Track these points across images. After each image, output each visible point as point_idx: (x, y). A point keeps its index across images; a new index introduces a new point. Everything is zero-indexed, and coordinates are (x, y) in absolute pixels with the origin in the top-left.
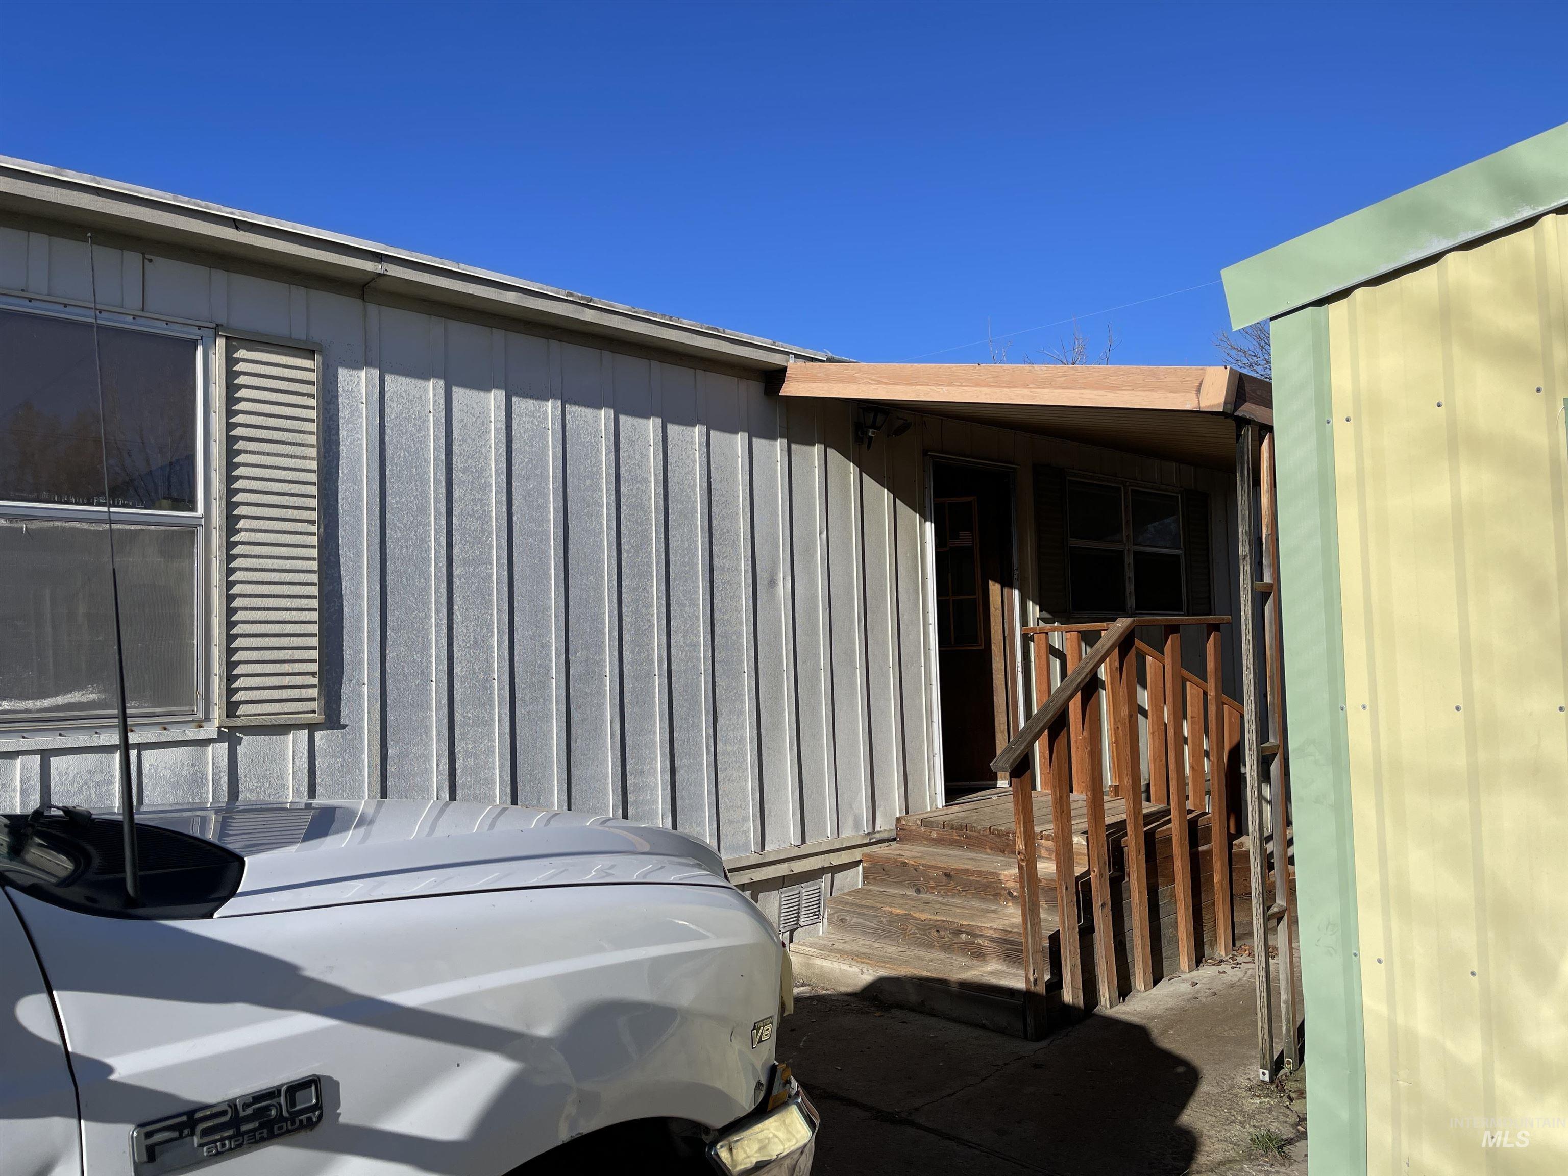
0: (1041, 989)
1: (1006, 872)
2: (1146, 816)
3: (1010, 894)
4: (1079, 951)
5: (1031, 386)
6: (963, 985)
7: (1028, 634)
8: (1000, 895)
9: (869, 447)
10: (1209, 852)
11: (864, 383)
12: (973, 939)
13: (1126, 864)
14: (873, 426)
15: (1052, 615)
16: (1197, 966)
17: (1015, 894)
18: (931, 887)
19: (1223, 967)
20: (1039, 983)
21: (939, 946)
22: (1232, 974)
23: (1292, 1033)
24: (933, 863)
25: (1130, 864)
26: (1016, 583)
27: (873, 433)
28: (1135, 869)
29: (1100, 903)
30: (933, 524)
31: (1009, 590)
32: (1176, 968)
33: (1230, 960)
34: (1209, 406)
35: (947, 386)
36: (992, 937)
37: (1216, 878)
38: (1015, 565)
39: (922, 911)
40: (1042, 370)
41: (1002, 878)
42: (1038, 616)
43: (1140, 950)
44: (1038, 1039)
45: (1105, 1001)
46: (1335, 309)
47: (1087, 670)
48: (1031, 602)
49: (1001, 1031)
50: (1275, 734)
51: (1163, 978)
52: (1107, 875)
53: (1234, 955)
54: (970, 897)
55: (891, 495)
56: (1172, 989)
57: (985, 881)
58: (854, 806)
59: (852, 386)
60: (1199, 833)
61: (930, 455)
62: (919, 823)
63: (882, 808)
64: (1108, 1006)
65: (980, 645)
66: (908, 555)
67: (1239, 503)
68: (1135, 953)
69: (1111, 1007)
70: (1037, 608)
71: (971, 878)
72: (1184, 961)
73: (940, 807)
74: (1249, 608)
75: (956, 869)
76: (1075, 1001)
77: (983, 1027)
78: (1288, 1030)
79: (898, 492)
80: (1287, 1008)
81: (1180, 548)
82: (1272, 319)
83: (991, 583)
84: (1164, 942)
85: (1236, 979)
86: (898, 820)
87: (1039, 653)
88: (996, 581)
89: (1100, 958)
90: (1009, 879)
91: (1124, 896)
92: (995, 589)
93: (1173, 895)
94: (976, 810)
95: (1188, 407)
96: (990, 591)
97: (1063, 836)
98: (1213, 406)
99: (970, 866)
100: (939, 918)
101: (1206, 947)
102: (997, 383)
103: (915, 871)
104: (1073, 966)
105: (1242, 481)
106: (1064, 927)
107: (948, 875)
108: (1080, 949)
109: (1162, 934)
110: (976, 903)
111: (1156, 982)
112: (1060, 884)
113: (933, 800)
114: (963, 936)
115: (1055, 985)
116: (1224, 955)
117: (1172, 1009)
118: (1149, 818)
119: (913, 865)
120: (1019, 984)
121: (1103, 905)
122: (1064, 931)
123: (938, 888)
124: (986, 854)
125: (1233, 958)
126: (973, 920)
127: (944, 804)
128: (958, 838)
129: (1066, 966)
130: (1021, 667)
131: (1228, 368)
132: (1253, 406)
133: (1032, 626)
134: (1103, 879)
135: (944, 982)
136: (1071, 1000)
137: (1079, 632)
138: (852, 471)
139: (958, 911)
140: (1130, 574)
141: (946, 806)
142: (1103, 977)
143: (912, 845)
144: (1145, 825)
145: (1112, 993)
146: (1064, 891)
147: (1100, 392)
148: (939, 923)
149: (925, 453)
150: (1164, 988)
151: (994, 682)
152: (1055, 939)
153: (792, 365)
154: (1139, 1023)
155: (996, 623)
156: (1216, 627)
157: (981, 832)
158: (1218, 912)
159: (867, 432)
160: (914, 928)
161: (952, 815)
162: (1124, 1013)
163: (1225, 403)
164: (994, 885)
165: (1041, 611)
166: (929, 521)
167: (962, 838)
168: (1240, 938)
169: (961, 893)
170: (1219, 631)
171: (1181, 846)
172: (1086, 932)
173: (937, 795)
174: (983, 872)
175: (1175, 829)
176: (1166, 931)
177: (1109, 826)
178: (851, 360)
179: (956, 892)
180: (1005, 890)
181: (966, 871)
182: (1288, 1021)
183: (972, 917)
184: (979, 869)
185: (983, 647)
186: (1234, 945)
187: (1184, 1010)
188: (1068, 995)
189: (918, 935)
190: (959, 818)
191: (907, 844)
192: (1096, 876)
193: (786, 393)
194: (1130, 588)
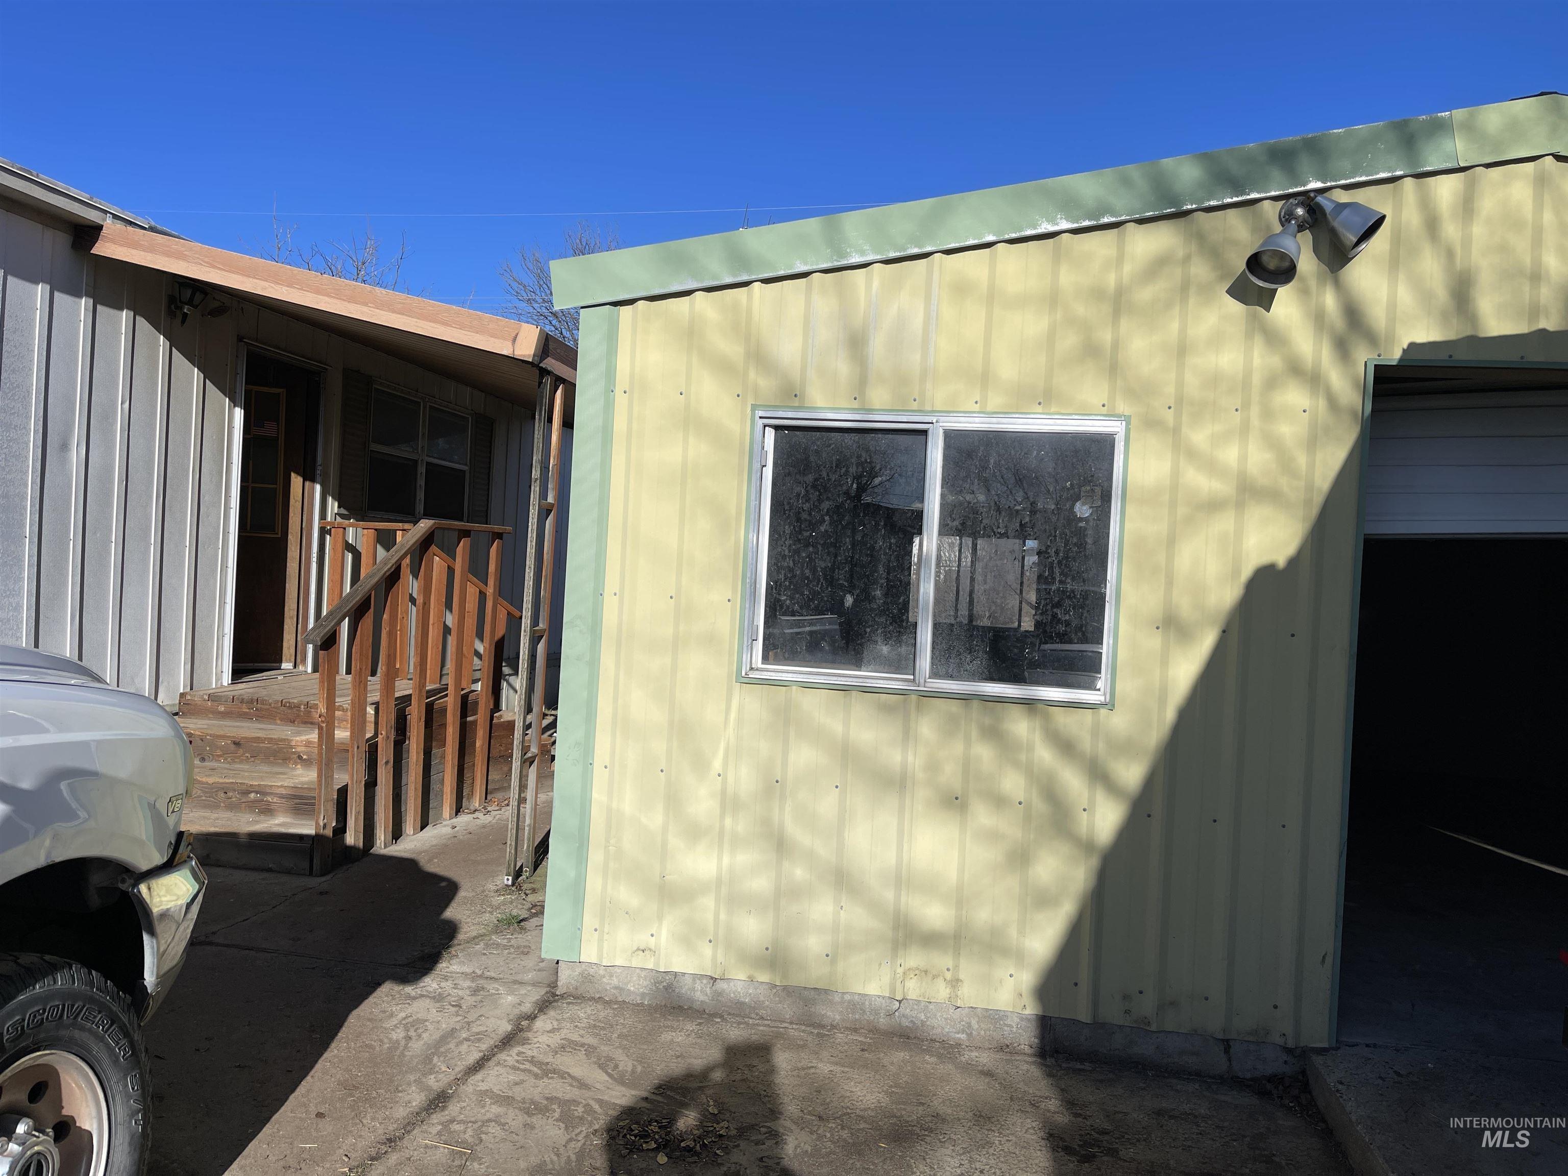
0: (329, 832)
1: (298, 738)
2: (428, 692)
3: (300, 757)
4: (363, 800)
5: (369, 305)
6: (253, 836)
7: (325, 527)
8: (290, 759)
9: (183, 322)
10: (475, 722)
11: (196, 263)
12: (262, 797)
13: (408, 729)
14: (190, 302)
15: (349, 512)
16: (456, 815)
17: (305, 757)
18: (217, 755)
19: (477, 814)
20: (328, 827)
21: (225, 807)
22: (483, 819)
23: (531, 848)
24: (222, 733)
25: (412, 729)
26: (318, 478)
27: (188, 310)
28: (415, 733)
29: (384, 761)
30: (243, 411)
31: (311, 484)
32: (439, 816)
33: (483, 810)
34: (522, 355)
35: (288, 287)
36: (282, 794)
37: (478, 744)
38: (319, 460)
39: (210, 775)
40: (382, 293)
41: (293, 743)
42: (336, 512)
43: (413, 801)
44: (322, 875)
45: (381, 843)
46: (625, 310)
47: (393, 561)
48: (330, 498)
49: (289, 872)
50: (544, 620)
51: (428, 824)
52: (392, 737)
53: (485, 806)
54: (259, 762)
55: (202, 375)
56: (435, 832)
57: (275, 747)
58: (136, 681)
59: (181, 262)
60: (469, 705)
61: (244, 342)
62: (206, 698)
63: (165, 684)
64: (383, 847)
65: (277, 534)
66: (214, 437)
67: (536, 436)
68: (408, 804)
69: (385, 847)
70: (336, 504)
71: (261, 745)
72: (447, 811)
73: (225, 684)
74: (536, 520)
75: (246, 738)
76: (356, 842)
77: (270, 870)
78: (528, 846)
79: (209, 373)
80: (529, 830)
81: (466, 465)
82: (582, 308)
83: (293, 474)
84: (432, 796)
85: (488, 822)
86: (182, 695)
87: (335, 546)
88: (298, 473)
89: (380, 807)
90: (299, 744)
91: (404, 756)
92: (296, 481)
93: (443, 757)
94: (264, 688)
95: (505, 352)
96: (292, 482)
97: (359, 702)
98: (524, 356)
99: (261, 734)
100: (227, 781)
101: (464, 800)
102: (337, 295)
103: (201, 741)
104: (358, 813)
105: (540, 419)
106: (352, 780)
107: (237, 744)
108: (365, 799)
109: (431, 788)
110: (265, 768)
111: (422, 828)
112: (353, 744)
113: (219, 678)
114: (252, 795)
115: (341, 830)
116: (477, 806)
117: (435, 846)
118: (430, 693)
119: (199, 735)
120: (310, 831)
121: (387, 763)
122: (352, 784)
123: (225, 755)
124: (276, 724)
125: (485, 808)
126: (263, 781)
127: (230, 682)
128: (248, 711)
129: (351, 813)
130: (316, 557)
131: (539, 327)
132: (553, 361)
133: (329, 520)
134: (388, 741)
135: (233, 835)
136: (353, 842)
137: (376, 530)
138: (162, 344)
139: (246, 774)
140: (421, 482)
141: (232, 684)
142: (381, 823)
143: (196, 719)
144: (427, 699)
145: (387, 836)
146: (356, 749)
147: (433, 325)
148: (227, 785)
149: (240, 339)
150: (429, 832)
151: (287, 569)
152: (343, 792)
153: (108, 223)
154: (409, 857)
155: (294, 514)
156: (499, 536)
157: (273, 705)
158: (477, 771)
159: (181, 308)
160: (199, 792)
161: (241, 691)
162: (396, 851)
163: (534, 355)
164: (285, 750)
165: (339, 507)
166: (238, 407)
167: (252, 711)
168: (491, 793)
169: (249, 759)
170: (502, 539)
171: (454, 715)
172: (371, 785)
173: (224, 673)
174: (275, 739)
175: (451, 702)
176: (434, 786)
177: (397, 699)
178: (182, 236)
179: (244, 758)
180: (295, 754)
181: (258, 740)
182: (529, 840)
183: (262, 778)
184: (268, 736)
185: (279, 536)
186: (486, 799)
187: (446, 846)
188: (351, 838)
189: (204, 798)
190: (249, 693)
191: (191, 718)
192: (383, 738)
193: (100, 252)
194: (421, 495)
